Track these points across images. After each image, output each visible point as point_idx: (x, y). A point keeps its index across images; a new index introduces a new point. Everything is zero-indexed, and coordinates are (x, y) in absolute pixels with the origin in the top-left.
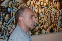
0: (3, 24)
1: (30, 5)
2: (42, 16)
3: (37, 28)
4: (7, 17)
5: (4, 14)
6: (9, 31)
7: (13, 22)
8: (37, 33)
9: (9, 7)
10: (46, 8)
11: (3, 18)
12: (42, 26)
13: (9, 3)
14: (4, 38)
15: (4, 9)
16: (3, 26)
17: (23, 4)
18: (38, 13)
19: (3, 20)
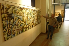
0: (10, 27)
1: (24, 12)
2: (29, 19)
3: (27, 26)
4: (12, 21)
5: (10, 19)
6: (14, 31)
7: (16, 24)
8: (27, 29)
9: (13, 13)
10: (30, 14)
11: (10, 22)
12: (29, 25)
13: (13, 10)
14: (11, 37)
15: (10, 14)
16: (10, 28)
17: (21, 11)
18: (27, 17)
19: (10, 23)
